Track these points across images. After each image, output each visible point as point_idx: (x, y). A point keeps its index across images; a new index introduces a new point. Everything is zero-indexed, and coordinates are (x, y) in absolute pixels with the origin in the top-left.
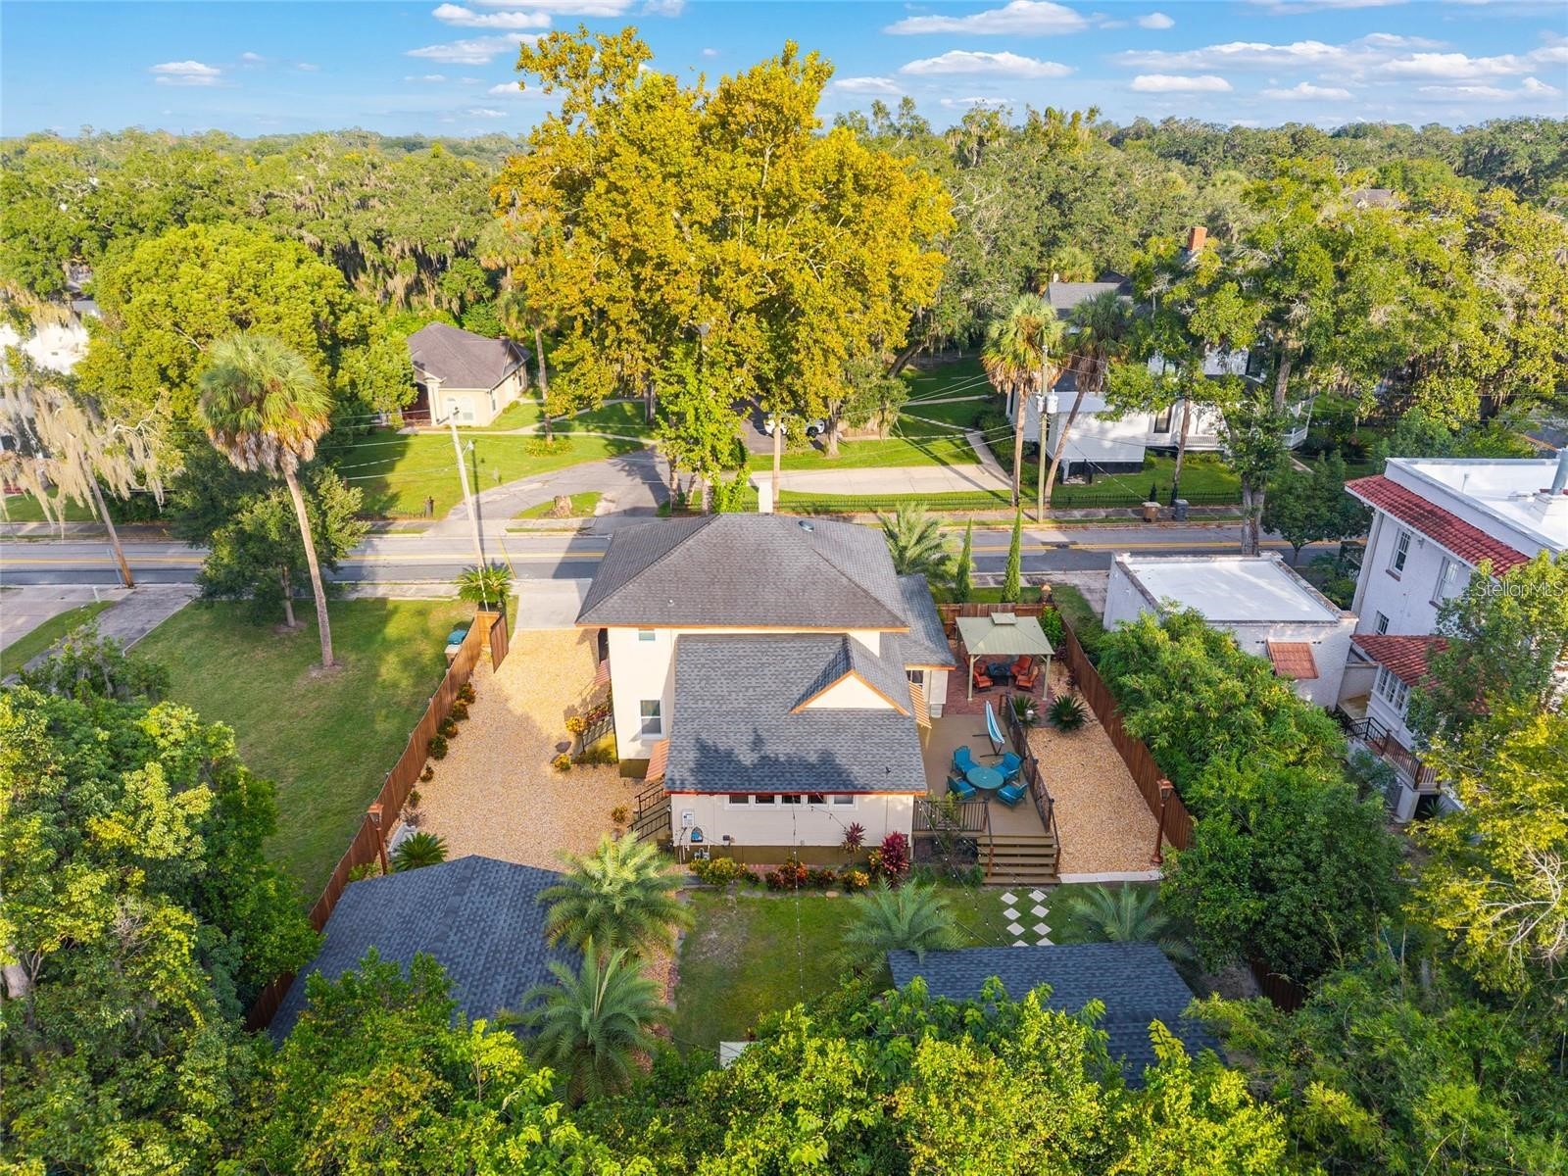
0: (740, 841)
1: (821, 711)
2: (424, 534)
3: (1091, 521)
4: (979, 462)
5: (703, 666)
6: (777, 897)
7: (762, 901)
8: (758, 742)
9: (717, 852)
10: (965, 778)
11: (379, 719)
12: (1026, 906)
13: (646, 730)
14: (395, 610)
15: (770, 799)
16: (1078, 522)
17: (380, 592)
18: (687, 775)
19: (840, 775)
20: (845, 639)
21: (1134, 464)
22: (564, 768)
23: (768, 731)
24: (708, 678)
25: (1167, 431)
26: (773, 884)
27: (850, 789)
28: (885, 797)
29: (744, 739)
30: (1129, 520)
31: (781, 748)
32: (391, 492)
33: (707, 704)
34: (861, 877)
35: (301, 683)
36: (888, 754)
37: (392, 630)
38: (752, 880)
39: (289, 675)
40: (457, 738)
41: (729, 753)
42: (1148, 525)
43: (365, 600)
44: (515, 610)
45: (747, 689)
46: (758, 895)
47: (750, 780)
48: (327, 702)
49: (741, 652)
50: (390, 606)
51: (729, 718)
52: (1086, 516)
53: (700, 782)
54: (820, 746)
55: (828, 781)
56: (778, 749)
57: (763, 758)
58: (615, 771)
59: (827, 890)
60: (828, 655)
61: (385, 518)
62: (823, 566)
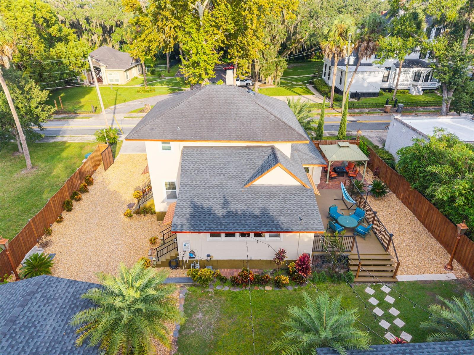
0: (215, 257)
1: (261, 187)
2: (91, 119)
3: (363, 113)
4: (313, 94)
5: (196, 162)
6: (237, 290)
7: (228, 292)
8: (226, 203)
9: (204, 264)
10: (337, 222)
11: (45, 192)
12: (380, 296)
13: (169, 197)
14: (69, 146)
15: (232, 235)
16: (357, 113)
17: (64, 139)
18: (185, 222)
19: (273, 222)
20: (273, 148)
21: (375, 93)
22: (129, 216)
23: (232, 197)
24: (199, 169)
25: (387, 81)
26: (235, 282)
27: (280, 230)
28: (298, 234)
29: (218, 202)
30: (378, 113)
31: (239, 206)
32: (81, 105)
33: (198, 182)
34: (285, 279)
35: (15, 176)
36: (300, 209)
37: (64, 154)
38: (223, 280)
39: (11, 173)
40: (81, 201)
41: (210, 210)
42: (387, 114)
43: (57, 143)
44: (121, 146)
45: (220, 174)
46: (226, 288)
47: (221, 225)
48: (24, 184)
49: (217, 155)
50: (67, 145)
51: (210, 190)
52: (360, 111)
53: (193, 226)
54: (261, 205)
55: (266, 226)
56: (237, 207)
57: (229, 212)
58: (155, 218)
59: (265, 285)
60: (264, 157)
61: (76, 113)
62: (261, 110)
